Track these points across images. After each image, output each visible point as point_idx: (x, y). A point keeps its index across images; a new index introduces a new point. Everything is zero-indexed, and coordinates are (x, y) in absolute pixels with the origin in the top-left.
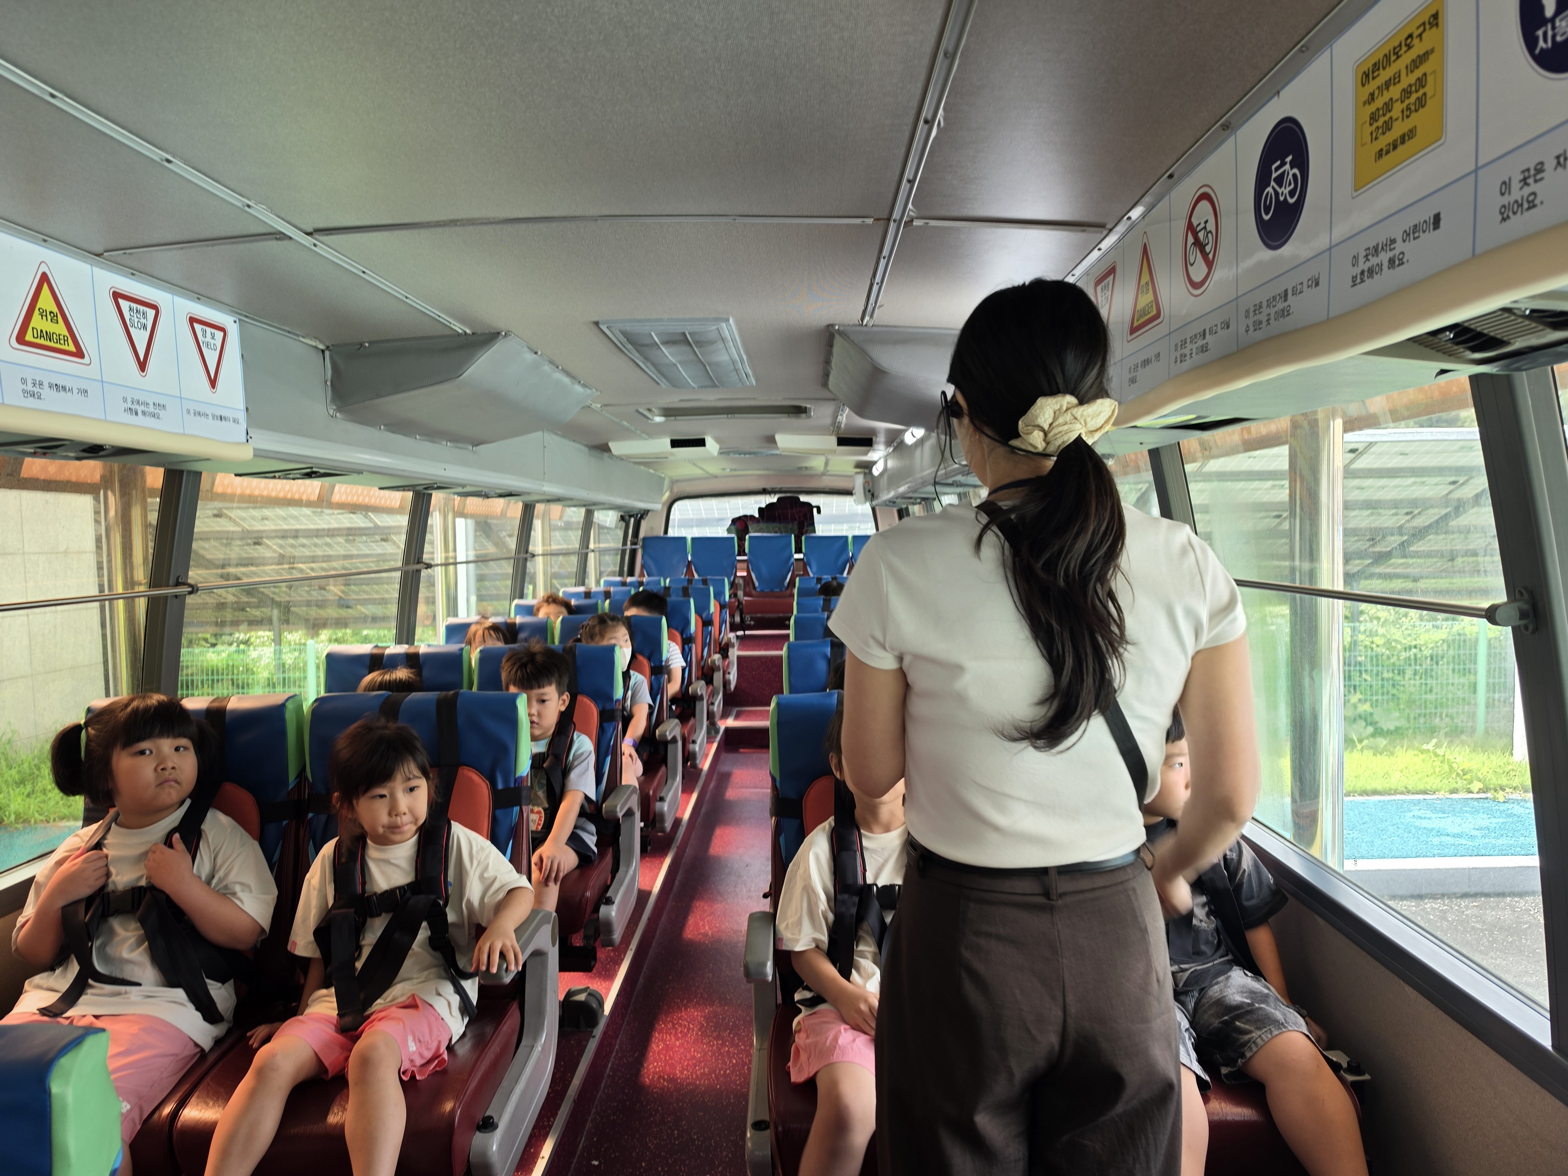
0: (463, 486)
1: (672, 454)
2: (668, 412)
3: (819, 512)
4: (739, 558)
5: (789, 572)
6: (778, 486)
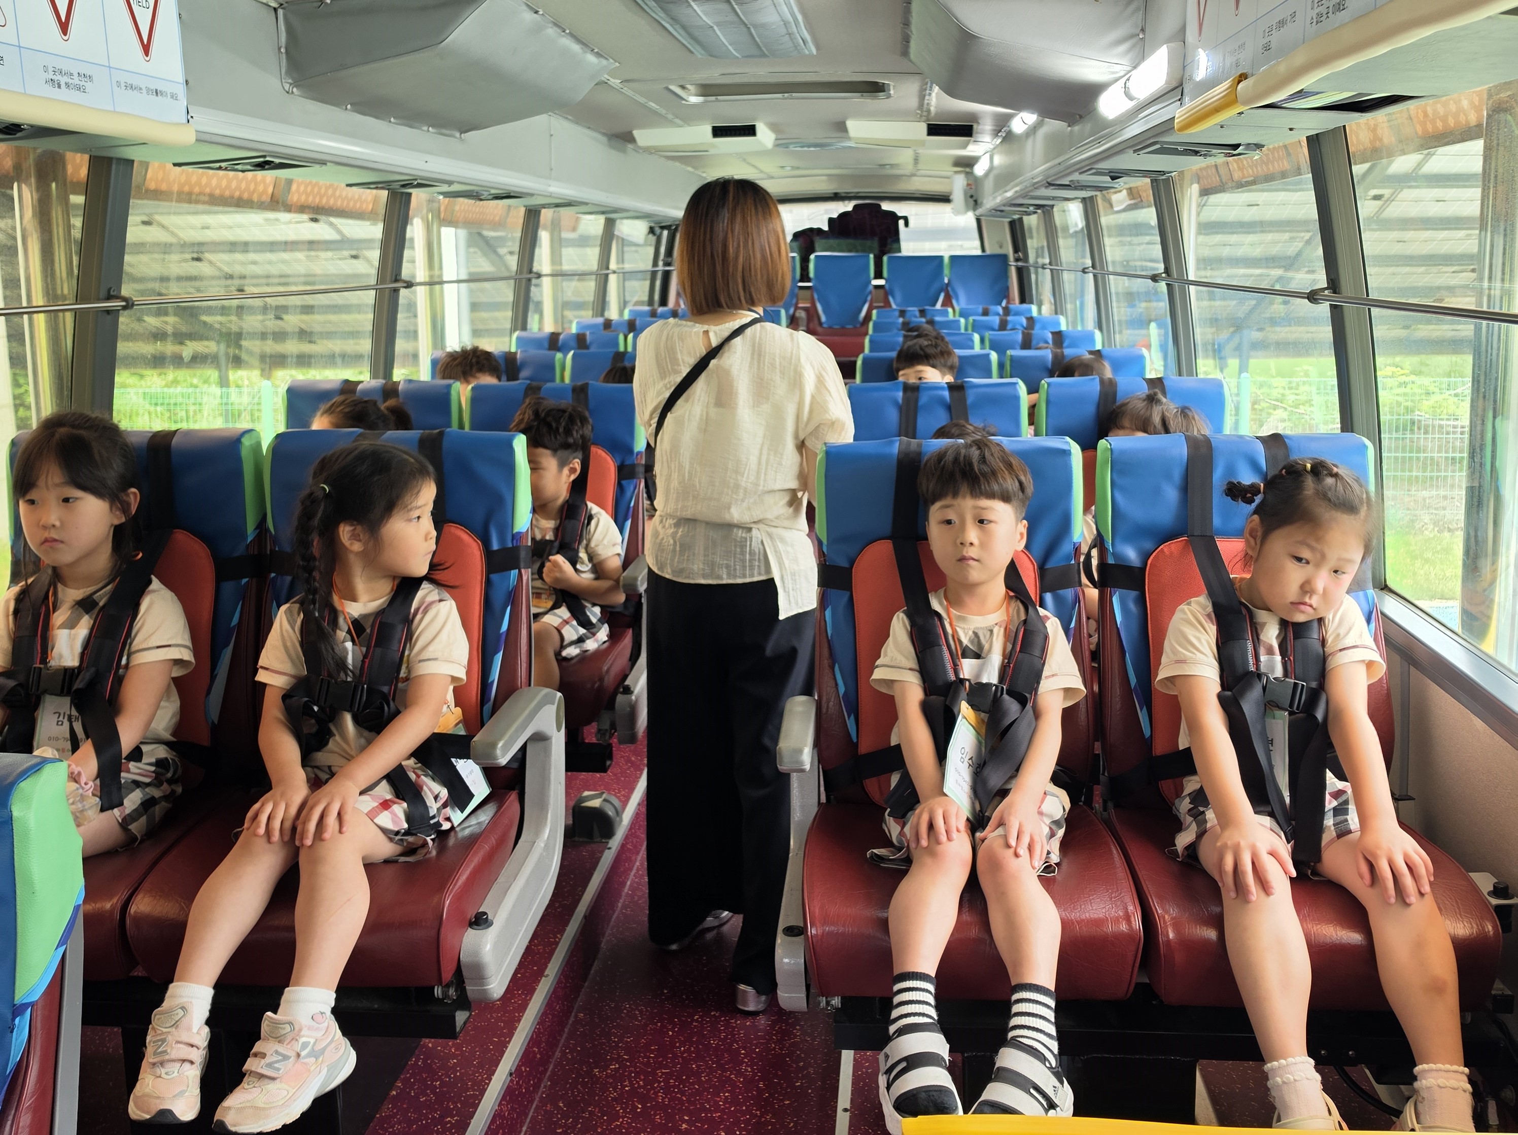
0: (450, 183)
1: (713, 146)
2: (707, 90)
3: (907, 224)
4: (801, 284)
5: (865, 303)
6: (855, 190)
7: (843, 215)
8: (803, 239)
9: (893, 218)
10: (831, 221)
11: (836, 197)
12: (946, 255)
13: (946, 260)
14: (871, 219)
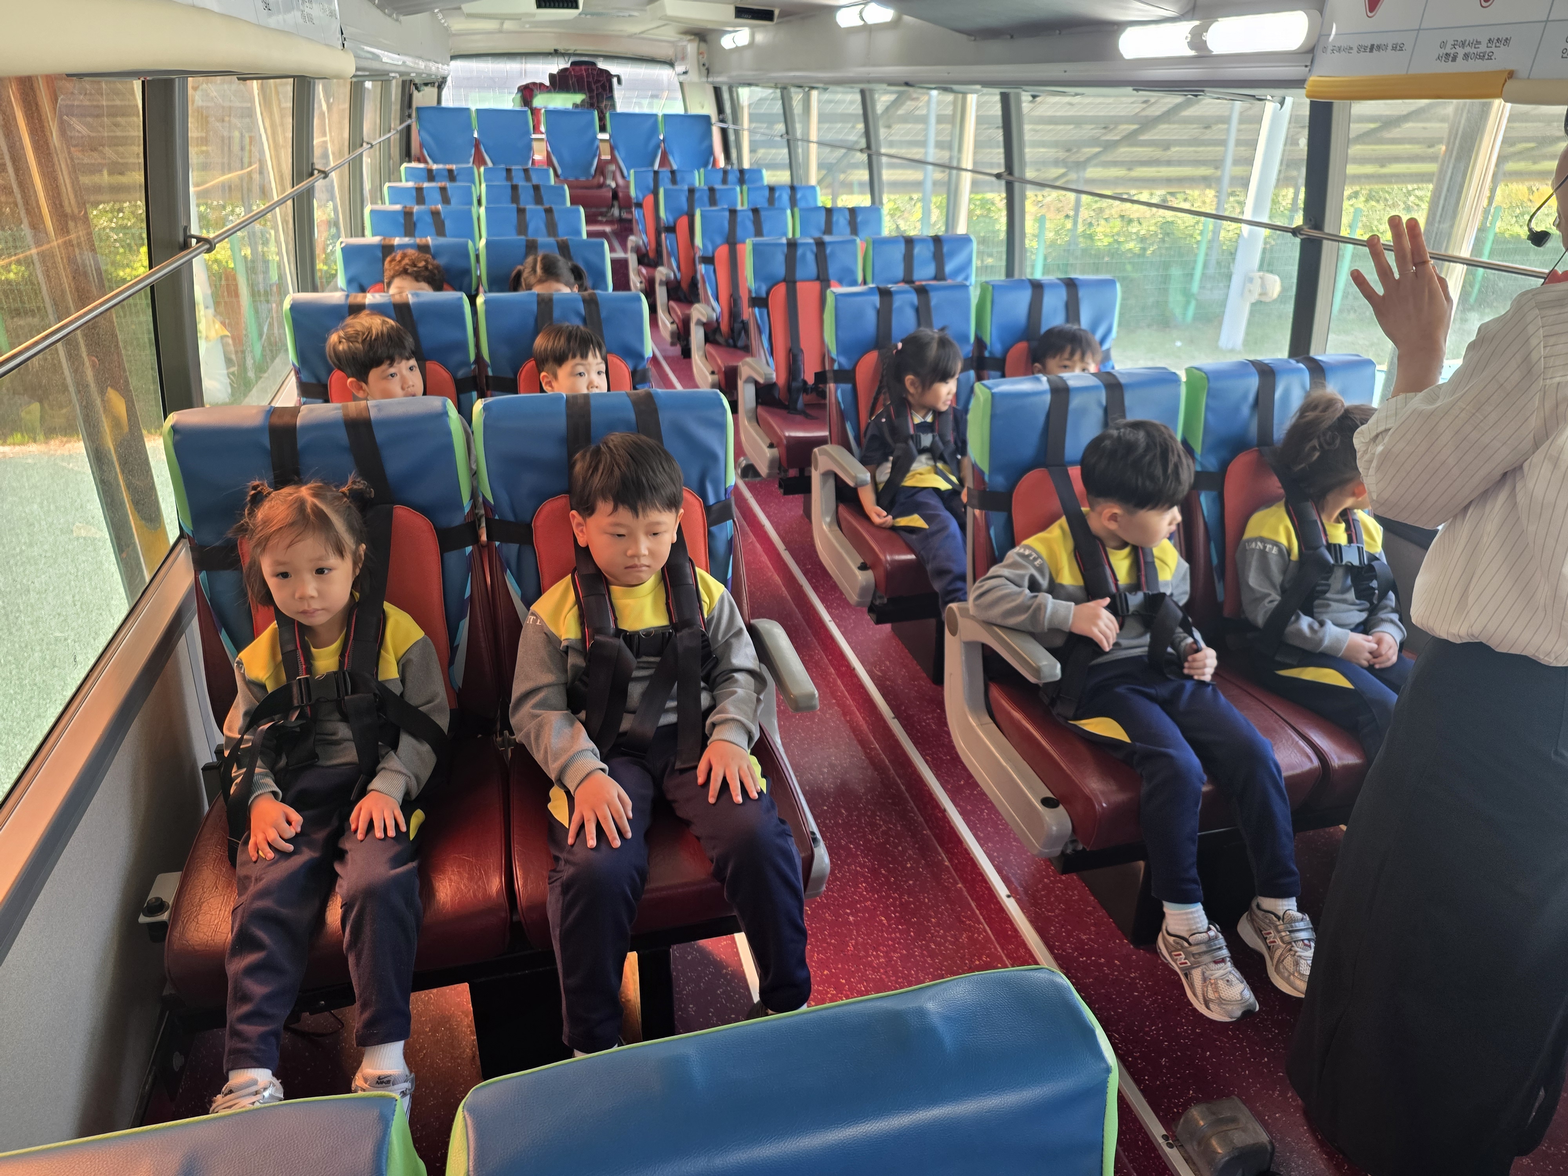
3: (619, 81)
4: (534, 136)
5: (595, 156)
6: (572, 47)
7: (563, 71)
8: (527, 92)
9: (608, 75)
10: (552, 77)
11: (556, 53)
12: (660, 114)
13: (660, 119)
14: (588, 76)
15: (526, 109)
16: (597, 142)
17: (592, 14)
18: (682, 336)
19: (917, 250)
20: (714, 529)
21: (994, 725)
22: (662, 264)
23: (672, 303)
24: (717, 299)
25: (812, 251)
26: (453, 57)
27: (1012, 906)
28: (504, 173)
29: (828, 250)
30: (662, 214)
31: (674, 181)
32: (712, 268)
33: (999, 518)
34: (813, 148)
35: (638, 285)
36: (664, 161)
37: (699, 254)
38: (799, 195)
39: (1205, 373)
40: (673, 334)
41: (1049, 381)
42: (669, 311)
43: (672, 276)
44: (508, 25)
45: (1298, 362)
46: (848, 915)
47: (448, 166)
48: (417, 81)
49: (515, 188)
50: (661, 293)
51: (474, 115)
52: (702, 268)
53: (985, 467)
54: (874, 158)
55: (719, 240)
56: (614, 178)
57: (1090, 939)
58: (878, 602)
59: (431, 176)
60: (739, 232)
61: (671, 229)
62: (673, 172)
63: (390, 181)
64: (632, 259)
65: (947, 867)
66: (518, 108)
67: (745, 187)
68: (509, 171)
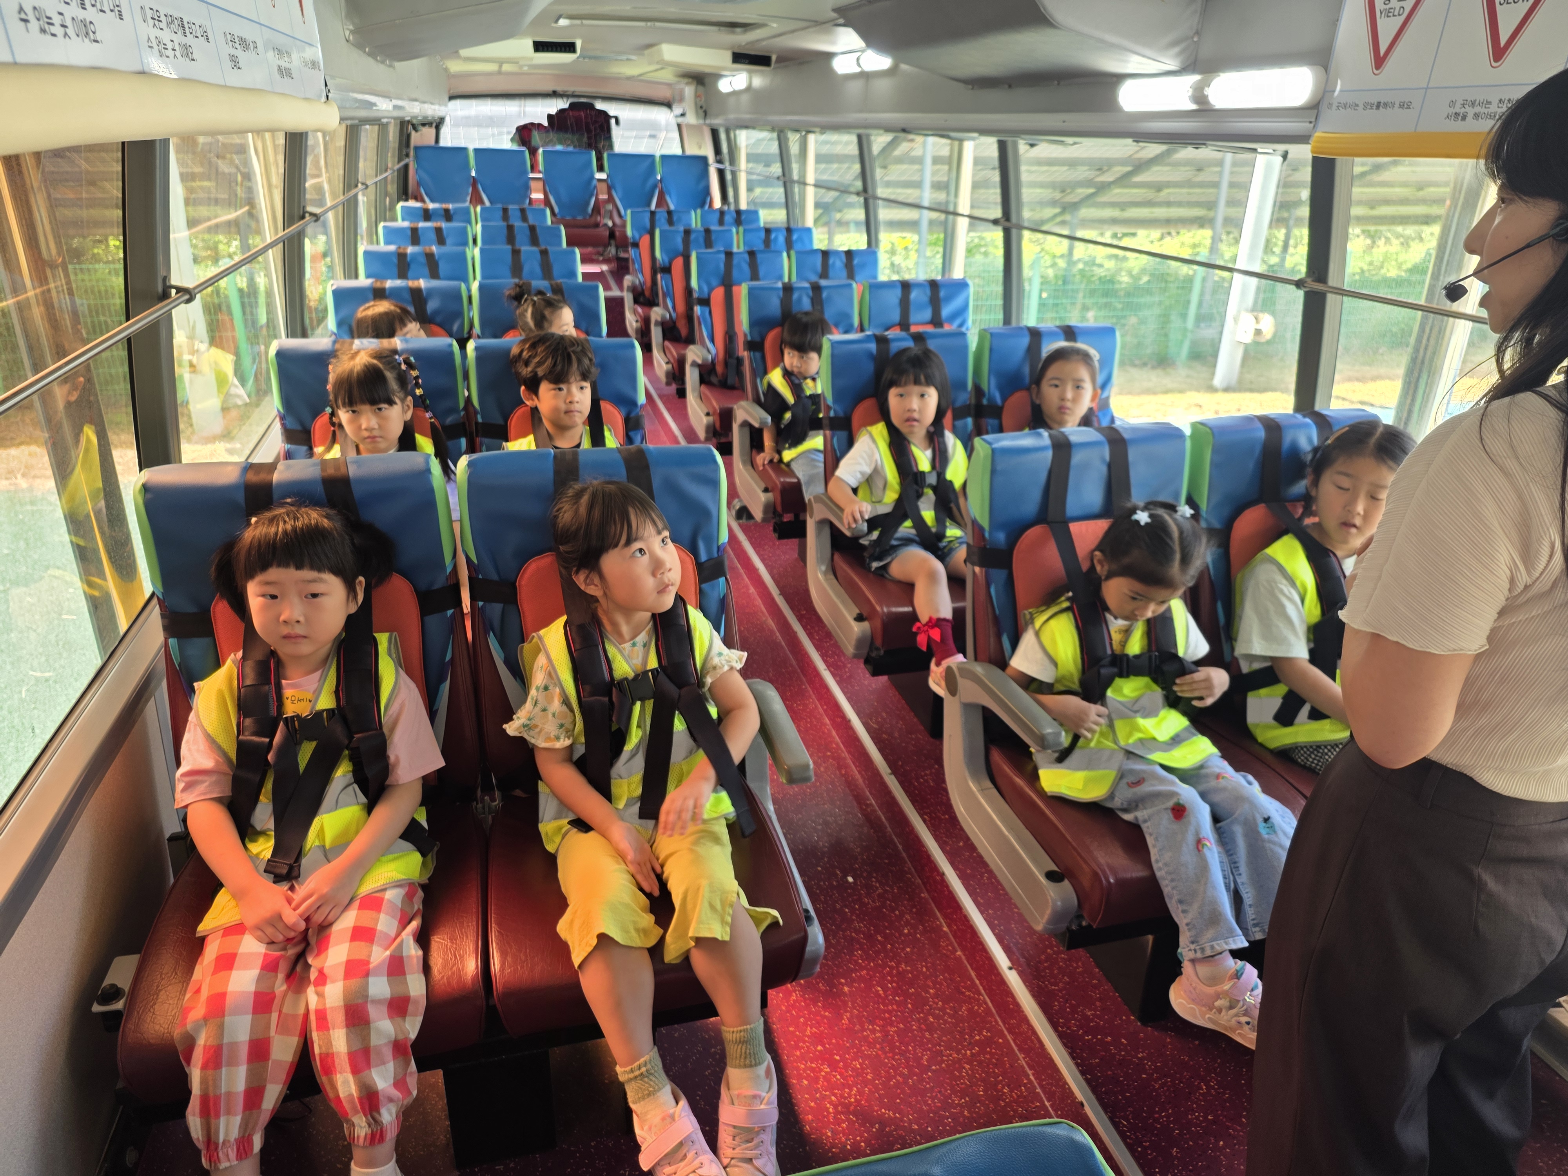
3: (617, 122)
4: (531, 175)
5: (591, 195)
6: (570, 89)
7: (561, 111)
8: (524, 133)
9: (605, 116)
10: (550, 117)
11: (555, 94)
12: (658, 154)
13: (657, 159)
14: (586, 117)
15: (523, 148)
16: (595, 182)
17: (590, 58)
18: (677, 376)
19: (914, 295)
20: (705, 586)
21: (995, 791)
22: (657, 305)
23: (667, 343)
24: (712, 340)
25: (808, 295)
26: (451, 98)
27: (1013, 979)
28: (501, 213)
29: (825, 294)
30: (658, 254)
31: (670, 222)
32: (707, 310)
33: (999, 575)
34: (810, 192)
35: (634, 324)
36: (661, 202)
37: (695, 295)
38: (795, 237)
39: (1210, 428)
40: (668, 374)
41: (1051, 436)
42: (664, 350)
43: (668, 316)
44: (506, 68)
45: (1304, 416)
46: (843, 985)
47: (444, 206)
48: (414, 121)
49: (510, 228)
50: (656, 334)
51: (471, 154)
52: (697, 309)
53: (985, 523)
54: (871, 201)
55: (714, 282)
56: (611, 218)
57: (1095, 1015)
58: (874, 654)
59: (427, 215)
60: (735, 274)
61: (667, 270)
62: (670, 213)
63: (385, 220)
64: (628, 298)
65: (945, 933)
66: (515, 147)
67: (741, 229)
68: (505, 210)
